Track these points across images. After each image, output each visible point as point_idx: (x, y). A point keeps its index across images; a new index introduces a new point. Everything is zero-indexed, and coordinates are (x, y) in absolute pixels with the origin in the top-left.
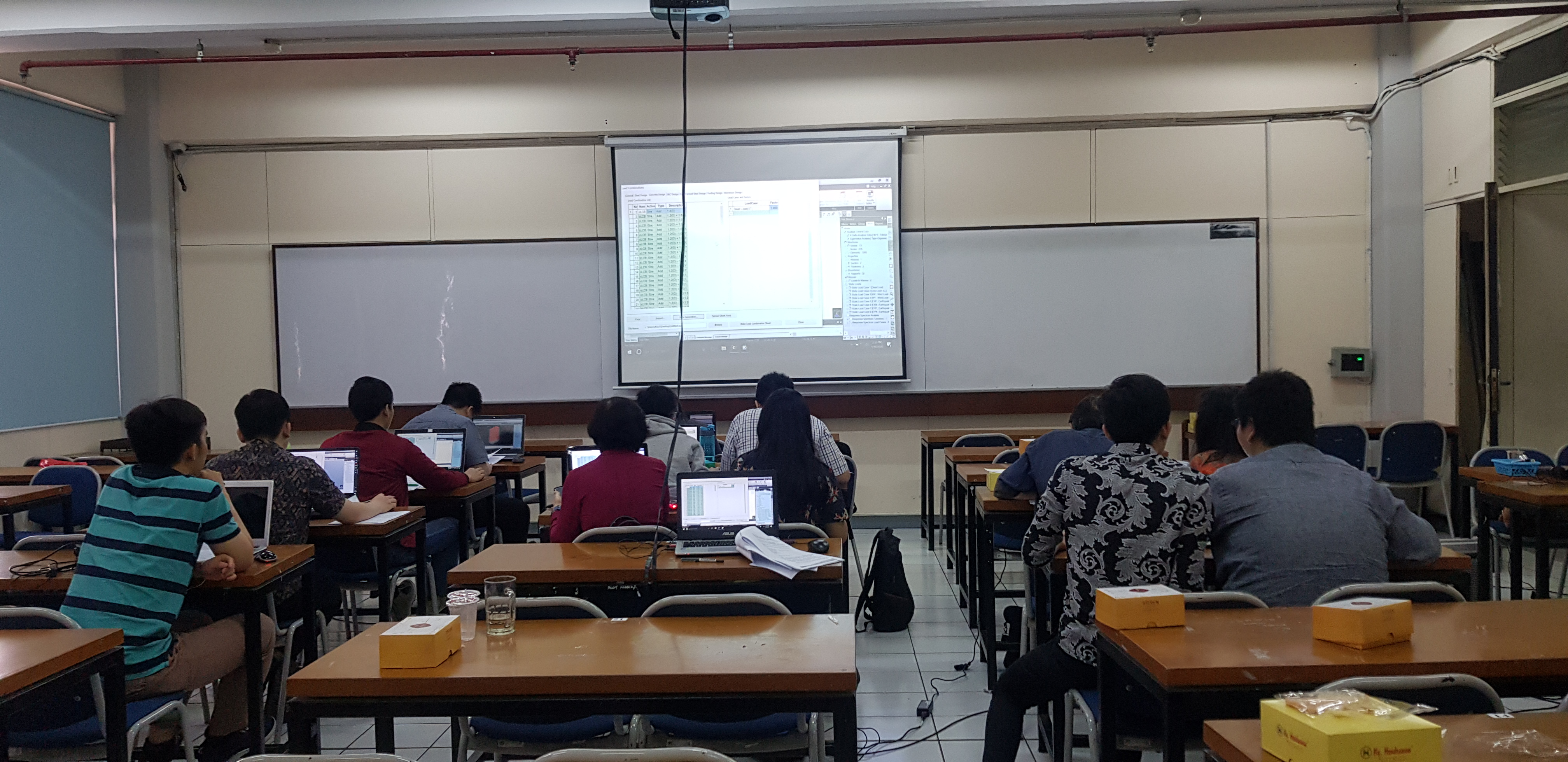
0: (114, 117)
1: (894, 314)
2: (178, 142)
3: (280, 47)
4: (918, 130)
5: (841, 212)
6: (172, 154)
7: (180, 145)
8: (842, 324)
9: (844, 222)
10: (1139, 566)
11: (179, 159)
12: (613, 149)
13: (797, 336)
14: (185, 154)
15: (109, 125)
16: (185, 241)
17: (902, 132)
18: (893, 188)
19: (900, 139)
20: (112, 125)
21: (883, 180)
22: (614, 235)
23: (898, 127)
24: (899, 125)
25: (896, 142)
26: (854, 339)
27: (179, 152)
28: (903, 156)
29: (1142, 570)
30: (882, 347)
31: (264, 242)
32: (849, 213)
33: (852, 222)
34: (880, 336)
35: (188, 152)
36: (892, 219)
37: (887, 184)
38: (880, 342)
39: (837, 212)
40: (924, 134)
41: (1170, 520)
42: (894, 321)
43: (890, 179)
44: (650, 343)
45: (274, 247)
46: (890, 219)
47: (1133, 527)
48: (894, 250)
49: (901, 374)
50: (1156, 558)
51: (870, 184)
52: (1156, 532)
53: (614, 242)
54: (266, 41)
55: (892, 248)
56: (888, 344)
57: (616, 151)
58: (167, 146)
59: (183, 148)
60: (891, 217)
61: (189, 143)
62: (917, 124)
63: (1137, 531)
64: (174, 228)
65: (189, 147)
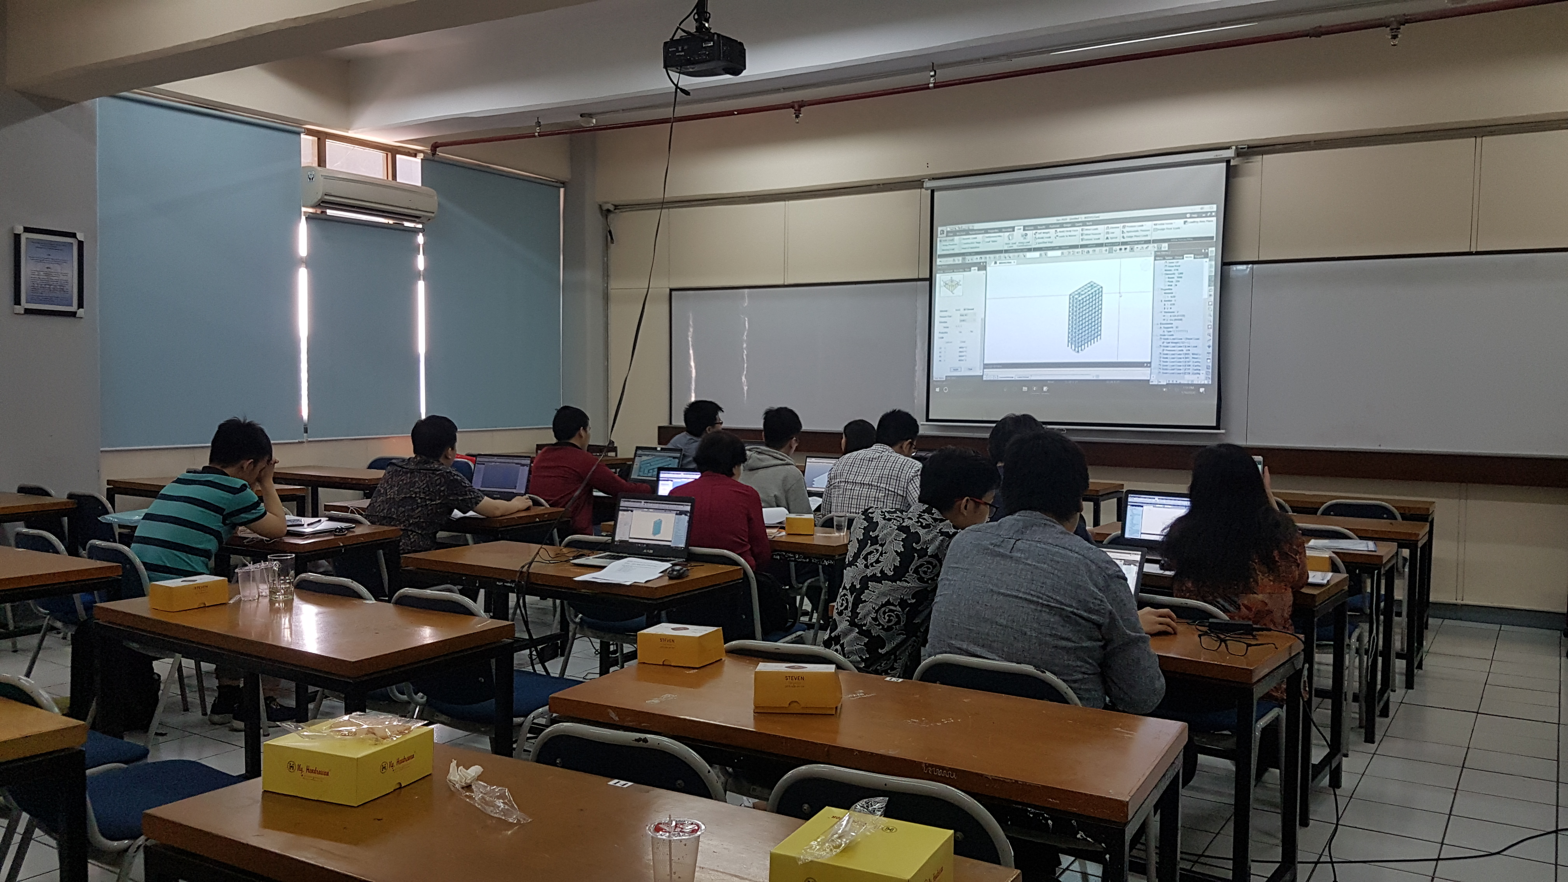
0: (564, 184)
1: (1211, 357)
2: (606, 203)
3: (594, 121)
4: (1250, 150)
5: (1156, 245)
6: (606, 213)
7: (609, 205)
8: (1150, 367)
9: (1158, 256)
10: (877, 612)
11: (611, 216)
12: (933, 192)
13: (1100, 378)
14: (614, 213)
15: (559, 191)
16: (614, 285)
17: (1230, 153)
18: (1217, 216)
19: (1228, 162)
20: (562, 190)
21: (1207, 208)
22: (928, 276)
23: (1228, 148)
24: (1228, 145)
25: (1225, 164)
26: (1162, 383)
27: (609, 211)
28: (1231, 180)
29: (879, 616)
30: (1194, 393)
31: (662, 286)
32: (1165, 246)
33: (1168, 256)
34: (1192, 381)
35: (616, 211)
36: (1214, 251)
37: (1211, 212)
38: (1192, 388)
39: (1151, 245)
40: (1263, 153)
41: (916, 571)
42: (1211, 365)
43: (1215, 206)
44: (956, 382)
45: (671, 290)
46: (1212, 251)
47: (882, 572)
48: (1215, 286)
49: (1214, 424)
50: (895, 606)
51: (1191, 213)
52: (901, 581)
53: (928, 283)
54: (581, 116)
55: (1213, 284)
56: (1202, 390)
57: (936, 194)
58: (600, 206)
59: (612, 208)
60: (1214, 249)
61: (616, 203)
62: (1249, 143)
63: (884, 576)
64: (606, 275)
65: (616, 207)
